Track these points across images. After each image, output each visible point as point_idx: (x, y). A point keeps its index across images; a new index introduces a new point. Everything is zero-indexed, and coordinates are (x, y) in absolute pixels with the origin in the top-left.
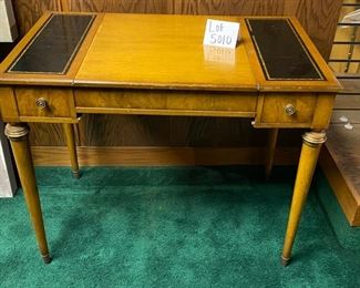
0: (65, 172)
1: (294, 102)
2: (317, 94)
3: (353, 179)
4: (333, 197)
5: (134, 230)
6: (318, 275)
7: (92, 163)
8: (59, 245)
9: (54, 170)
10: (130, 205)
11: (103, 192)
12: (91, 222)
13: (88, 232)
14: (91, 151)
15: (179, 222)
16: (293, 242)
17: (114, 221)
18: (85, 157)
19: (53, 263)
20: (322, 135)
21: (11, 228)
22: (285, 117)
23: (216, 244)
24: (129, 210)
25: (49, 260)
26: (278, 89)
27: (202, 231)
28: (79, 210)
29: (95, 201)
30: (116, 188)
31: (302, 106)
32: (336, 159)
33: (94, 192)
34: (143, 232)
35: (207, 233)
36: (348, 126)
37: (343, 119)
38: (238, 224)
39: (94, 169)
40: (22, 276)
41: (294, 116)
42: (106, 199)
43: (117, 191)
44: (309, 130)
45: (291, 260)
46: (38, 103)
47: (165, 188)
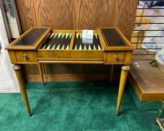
0: (39, 84)
1: (117, 54)
2: (125, 51)
3: (140, 84)
4: (134, 91)
5: (62, 104)
6: (129, 120)
7: (49, 80)
8: (35, 109)
9: (36, 83)
10: (62, 95)
11: (52, 90)
12: (47, 101)
13: (46, 105)
14: (49, 76)
15: (79, 101)
16: (119, 108)
17: (55, 100)
18: (47, 78)
19: (32, 116)
20: (128, 67)
21: (19, 104)
22: (114, 60)
23: (92, 108)
24: (61, 97)
25: (31, 115)
26: (111, 49)
27: (87, 104)
28: (43, 97)
29: (49, 93)
30: (57, 89)
31: (120, 56)
32: (134, 77)
33: (49, 90)
34: (65, 105)
35: (89, 105)
36: (138, 66)
37: (136, 64)
38: (100, 101)
39: (50, 82)
40: (21, 121)
41: (118, 60)
42: (53, 93)
43: (57, 90)
44: (124, 65)
45: (119, 114)
46: (23, 56)
47: (74, 89)
